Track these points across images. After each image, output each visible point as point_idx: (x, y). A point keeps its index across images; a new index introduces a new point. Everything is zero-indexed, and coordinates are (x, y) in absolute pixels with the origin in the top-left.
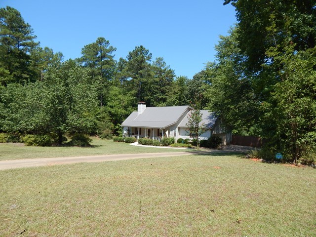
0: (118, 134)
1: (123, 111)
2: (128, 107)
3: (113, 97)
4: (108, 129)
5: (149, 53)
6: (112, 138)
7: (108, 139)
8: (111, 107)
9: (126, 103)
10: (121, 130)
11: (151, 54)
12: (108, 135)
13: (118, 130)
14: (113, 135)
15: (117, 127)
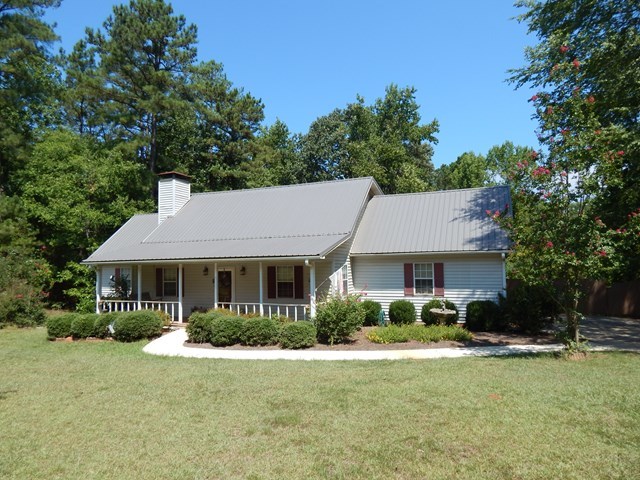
0: (70, 304)
1: (93, 214)
2: (114, 198)
3: (49, 164)
4: (22, 284)
5: (187, 26)
6: (40, 320)
7: (23, 325)
8: (41, 199)
9: (104, 182)
10: (82, 285)
11: (193, 27)
12: (21, 310)
13: (69, 284)
14: (49, 307)
15: (67, 275)
